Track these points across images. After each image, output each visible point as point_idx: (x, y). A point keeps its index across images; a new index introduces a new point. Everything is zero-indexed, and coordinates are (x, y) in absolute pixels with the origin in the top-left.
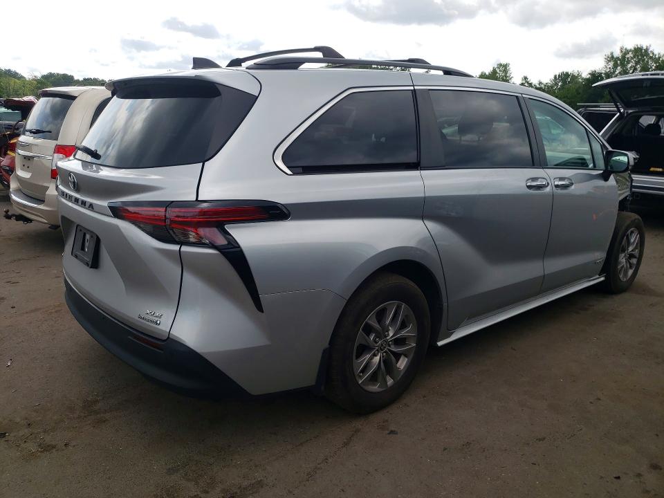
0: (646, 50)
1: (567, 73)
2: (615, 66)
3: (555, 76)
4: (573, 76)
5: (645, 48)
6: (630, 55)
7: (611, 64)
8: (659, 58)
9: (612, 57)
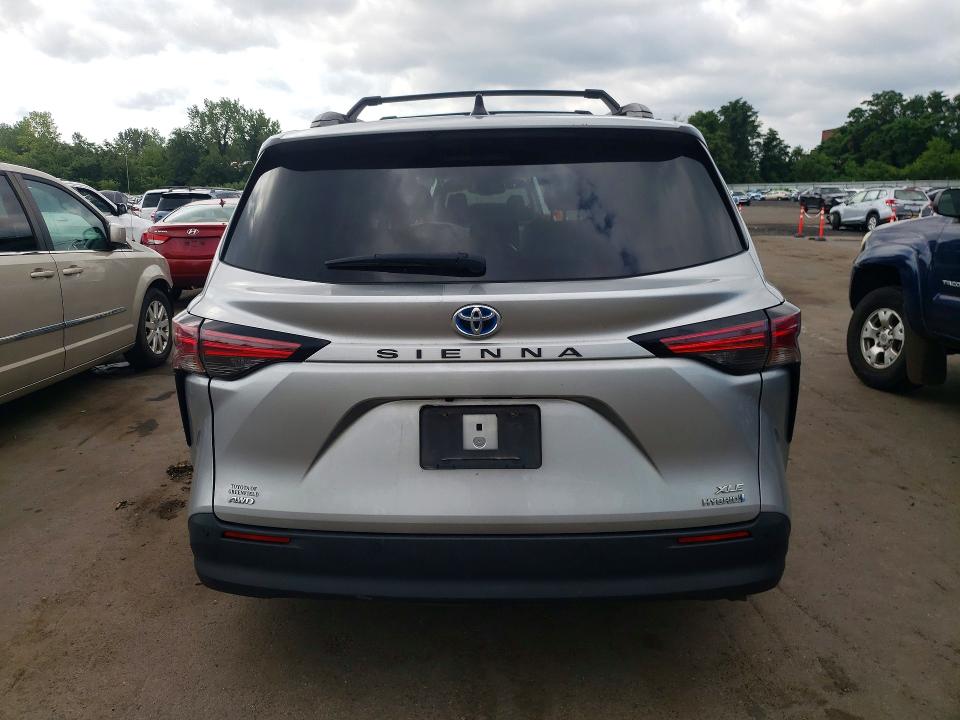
0: (235, 105)
1: (136, 131)
2: (203, 124)
3: (121, 134)
4: (146, 135)
5: (233, 102)
6: (218, 111)
7: (197, 122)
8: (253, 115)
9: (197, 112)
